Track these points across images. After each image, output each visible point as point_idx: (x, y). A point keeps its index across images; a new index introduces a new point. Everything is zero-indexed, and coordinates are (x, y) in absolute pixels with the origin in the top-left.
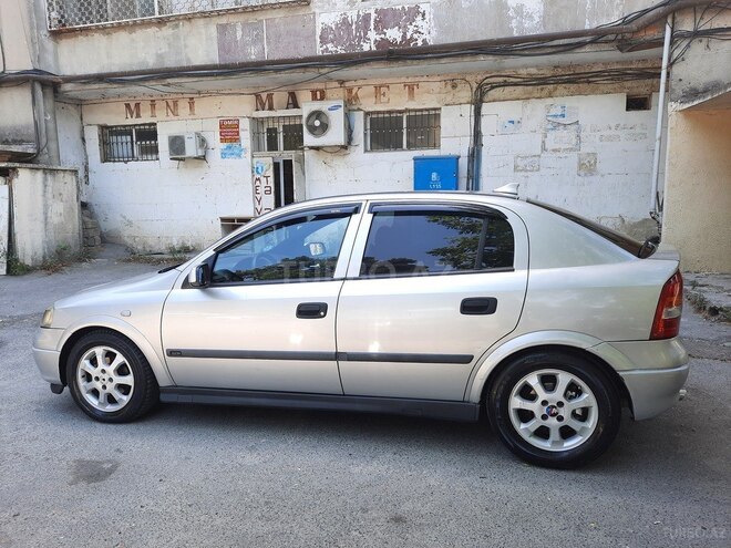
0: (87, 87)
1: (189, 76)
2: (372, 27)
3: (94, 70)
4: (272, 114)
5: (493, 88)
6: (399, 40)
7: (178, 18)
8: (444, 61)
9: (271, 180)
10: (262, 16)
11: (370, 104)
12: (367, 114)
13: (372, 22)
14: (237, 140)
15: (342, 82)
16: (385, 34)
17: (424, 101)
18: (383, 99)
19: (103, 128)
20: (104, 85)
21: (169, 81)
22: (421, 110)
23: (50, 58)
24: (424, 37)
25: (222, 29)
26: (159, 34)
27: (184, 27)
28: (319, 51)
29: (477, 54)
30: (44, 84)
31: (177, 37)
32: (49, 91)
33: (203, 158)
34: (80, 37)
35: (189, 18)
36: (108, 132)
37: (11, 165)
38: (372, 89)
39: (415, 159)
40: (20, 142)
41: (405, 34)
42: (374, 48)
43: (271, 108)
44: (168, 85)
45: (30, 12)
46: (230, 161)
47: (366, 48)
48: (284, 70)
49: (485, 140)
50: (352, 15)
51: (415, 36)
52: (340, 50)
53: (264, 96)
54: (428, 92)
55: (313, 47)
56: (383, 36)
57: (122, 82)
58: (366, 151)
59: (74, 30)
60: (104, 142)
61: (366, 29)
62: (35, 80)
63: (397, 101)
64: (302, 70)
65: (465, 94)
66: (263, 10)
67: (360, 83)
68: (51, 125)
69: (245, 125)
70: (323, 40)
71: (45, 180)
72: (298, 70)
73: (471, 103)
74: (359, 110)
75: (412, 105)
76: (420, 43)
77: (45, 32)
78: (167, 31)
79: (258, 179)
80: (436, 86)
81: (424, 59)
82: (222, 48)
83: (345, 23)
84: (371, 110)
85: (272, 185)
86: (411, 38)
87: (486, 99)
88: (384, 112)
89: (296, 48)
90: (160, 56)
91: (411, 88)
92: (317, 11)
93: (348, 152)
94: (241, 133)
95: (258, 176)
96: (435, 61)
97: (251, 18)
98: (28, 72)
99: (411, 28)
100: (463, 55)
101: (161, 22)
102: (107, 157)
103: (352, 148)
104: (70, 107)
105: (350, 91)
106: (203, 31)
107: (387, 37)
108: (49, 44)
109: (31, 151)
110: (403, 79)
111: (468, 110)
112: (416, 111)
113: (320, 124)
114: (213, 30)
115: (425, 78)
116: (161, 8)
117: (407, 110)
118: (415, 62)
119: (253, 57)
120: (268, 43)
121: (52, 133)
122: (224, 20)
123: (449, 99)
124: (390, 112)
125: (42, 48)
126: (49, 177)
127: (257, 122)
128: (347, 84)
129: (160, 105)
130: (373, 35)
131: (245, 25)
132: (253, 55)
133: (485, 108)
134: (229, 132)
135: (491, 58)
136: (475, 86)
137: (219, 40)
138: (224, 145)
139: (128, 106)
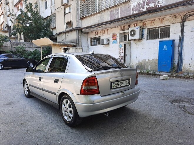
0: (86, 30)
1: (104, 24)
2: (146, 4)
3: (87, 26)
4: (124, 32)
5: (190, 16)
6: (153, 6)
7: (102, 11)
8: (166, 10)
9: (123, 49)
10: (119, 7)
11: (149, 26)
12: (148, 29)
13: (146, 3)
14: (116, 39)
15: (141, 21)
16: (149, 5)
17: (165, 23)
18: (153, 24)
19: (91, 38)
20: (89, 29)
21: (100, 26)
22: (165, 26)
23: (80, 24)
24: (161, 4)
25: (111, 12)
26: (99, 16)
27: (104, 13)
28: (132, 14)
29: (177, 7)
30: (78, 30)
31: (102, 15)
32: (80, 32)
33: (109, 44)
34: (86, 19)
35: (104, 10)
36: (92, 39)
37: (68, 47)
38: (150, 21)
39: (159, 41)
40: (74, 43)
41: (155, 4)
42: (146, 10)
43: (124, 30)
44: (100, 27)
45: (77, 15)
46: (114, 44)
47: (144, 10)
48: (123, 20)
49: (185, 34)
50: (141, 2)
51: (158, 4)
52: (137, 12)
53: (123, 27)
54: (167, 20)
55: (130, 13)
56: (149, 6)
57: (92, 28)
58: (147, 40)
59: (84, 17)
60: (91, 41)
61: (144, 5)
62: (77, 29)
63: (157, 24)
64: (128, 19)
65: (179, 19)
66: (119, 5)
67: (147, 20)
68: (80, 39)
69: (118, 35)
70: (133, 10)
71: (75, 50)
72: (127, 20)
73: (181, 22)
74: (146, 28)
75: (162, 25)
76: (159, 6)
77: (80, 19)
78: (100, 14)
79: (120, 49)
80: (170, 18)
81: (160, 11)
82: (111, 17)
83: (139, 4)
84: (149, 28)
85: (123, 50)
86: (157, 5)
87: (187, 20)
88: (153, 28)
89: (126, 14)
90: (99, 21)
91: (161, 20)
92: (132, 3)
93: (142, 40)
94: (117, 37)
95: (120, 48)
96: (164, 11)
97: (117, 8)
98: (76, 28)
99: (157, 2)
100: (173, 8)
101: (99, 13)
102: (92, 45)
103: (143, 39)
104: (86, 34)
105: (144, 23)
106: (107, 13)
107: (150, 6)
108: (80, 21)
109: (75, 44)
110: (159, 17)
111: (179, 25)
112: (163, 26)
113: (133, 33)
114: (109, 12)
115: (166, 16)
116: (99, 9)
117: (160, 27)
118: (158, 12)
119: (117, 18)
120: (120, 14)
121: (80, 40)
122: (111, 10)
123: (174, 22)
124: (155, 28)
125: (79, 22)
126: (76, 50)
127: (121, 34)
128: (143, 21)
129: (102, 32)
130: (146, 7)
131: (116, 10)
132: (117, 17)
133: (186, 23)
134: (114, 37)
135: (182, 7)
136: (183, 16)
137: (110, 15)
138: (113, 41)
139: (96, 33)
